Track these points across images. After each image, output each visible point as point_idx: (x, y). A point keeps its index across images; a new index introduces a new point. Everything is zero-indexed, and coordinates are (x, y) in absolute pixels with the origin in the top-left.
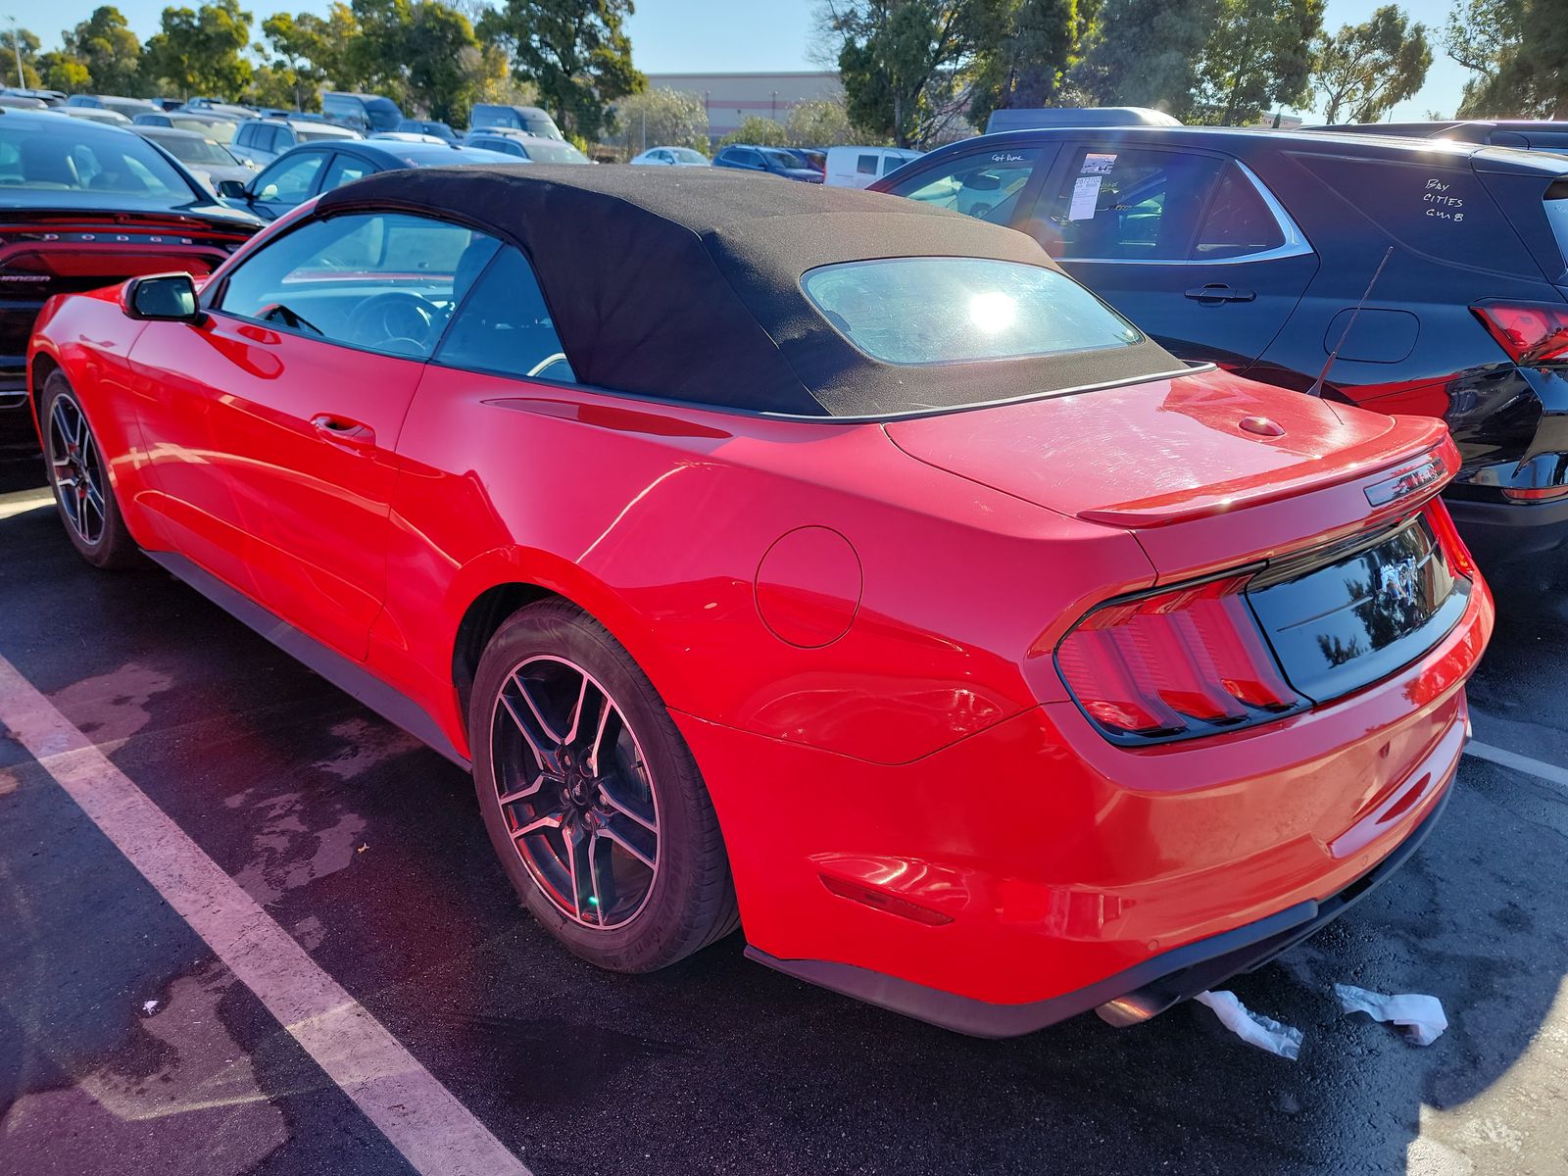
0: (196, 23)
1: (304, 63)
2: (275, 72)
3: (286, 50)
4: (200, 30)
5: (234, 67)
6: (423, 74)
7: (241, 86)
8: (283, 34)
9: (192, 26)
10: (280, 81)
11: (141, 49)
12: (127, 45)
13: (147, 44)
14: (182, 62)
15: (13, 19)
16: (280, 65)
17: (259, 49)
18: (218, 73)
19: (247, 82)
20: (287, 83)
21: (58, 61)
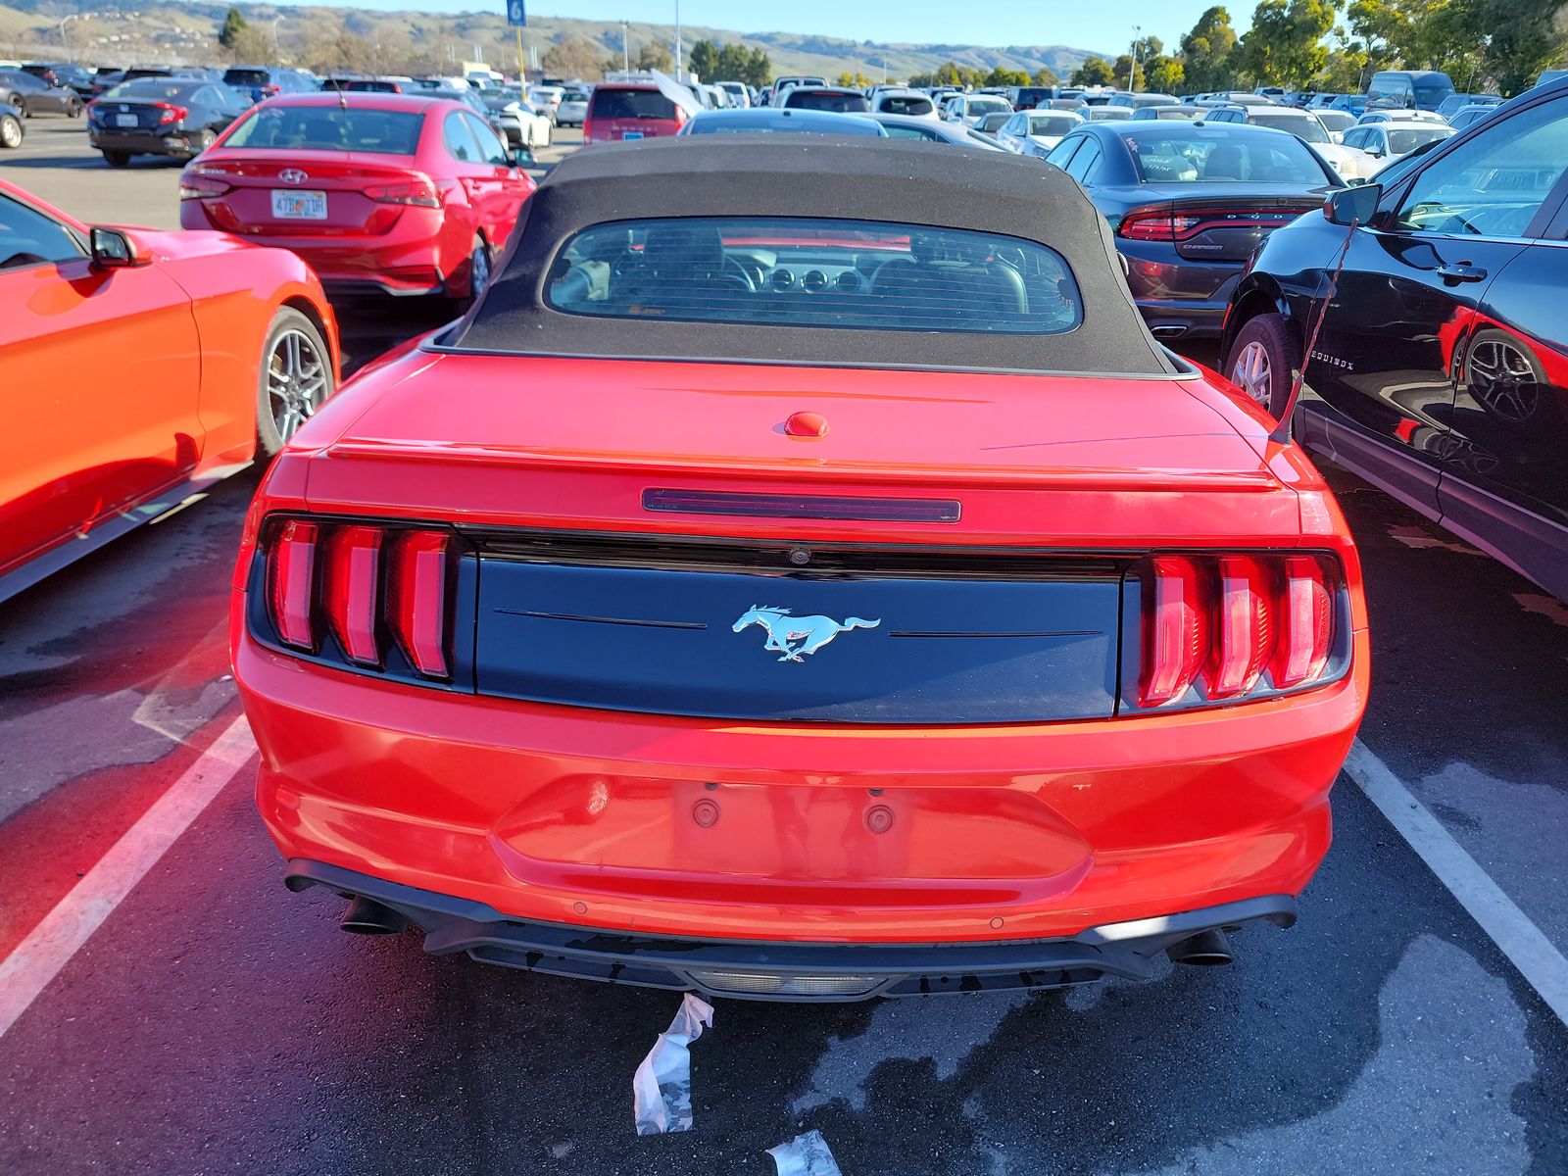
0: (1286, 13)
1: (1380, 43)
2: (1347, 55)
3: (1366, 32)
4: (1289, 21)
5: (1310, 54)
6: (1506, 44)
7: (1312, 72)
8: (1367, 15)
9: (1282, 17)
10: (1351, 64)
11: (1235, 44)
12: (1224, 42)
13: (1242, 39)
14: (1265, 53)
15: (1139, 28)
16: (1355, 47)
17: (1340, 33)
18: (1293, 61)
19: (1320, 69)
20: (1357, 66)
21: (1163, 63)
